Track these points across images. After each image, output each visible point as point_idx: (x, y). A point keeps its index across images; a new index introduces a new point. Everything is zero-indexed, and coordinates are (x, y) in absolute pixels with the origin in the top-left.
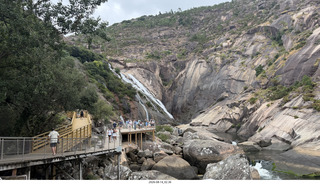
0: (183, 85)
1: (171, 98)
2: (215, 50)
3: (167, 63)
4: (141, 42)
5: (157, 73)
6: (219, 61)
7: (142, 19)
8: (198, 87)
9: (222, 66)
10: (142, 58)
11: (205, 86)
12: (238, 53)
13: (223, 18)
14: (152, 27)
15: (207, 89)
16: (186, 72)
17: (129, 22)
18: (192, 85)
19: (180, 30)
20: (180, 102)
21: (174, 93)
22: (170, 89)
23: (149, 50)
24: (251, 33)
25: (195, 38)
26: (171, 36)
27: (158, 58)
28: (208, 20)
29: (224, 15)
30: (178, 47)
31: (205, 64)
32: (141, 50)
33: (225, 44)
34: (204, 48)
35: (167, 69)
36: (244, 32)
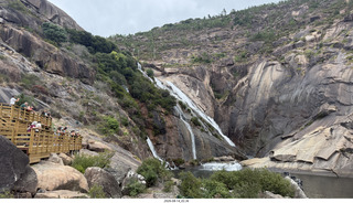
0: (245, 98)
1: (226, 117)
2: (294, 47)
3: (220, 68)
4: (185, 45)
5: (207, 80)
6: (303, 59)
8: (272, 99)
9: (310, 66)
10: (186, 62)
11: (283, 98)
12: (336, 46)
13: (296, 13)
14: (199, 28)
15: (288, 101)
16: (249, 80)
18: (261, 96)
19: (236, 30)
20: (241, 122)
21: (231, 109)
22: (226, 104)
23: (196, 53)
25: (259, 37)
26: (224, 37)
27: (208, 62)
29: (296, 10)
30: (236, 49)
31: (279, 66)
32: (185, 54)
33: (308, 38)
34: (275, 46)
35: (220, 75)
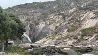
0: (37, 31)
1: (33, 35)
2: (48, 19)
3: (32, 22)
4: (24, 14)
5: (29, 26)
6: (48, 23)
7: (26, 4)
9: (49, 25)
10: (24, 20)
11: (43, 31)
12: (54, 21)
13: (54, 7)
14: (29, 8)
16: (39, 26)
17: (20, 5)
18: (40, 31)
19: (39, 10)
21: (34, 33)
23: (26, 18)
24: (59, 15)
25: (43, 14)
27: (29, 21)
28: (49, 7)
30: (37, 17)
31: (45, 24)
32: (24, 17)
33: (51, 18)
34: (46, 18)
35: (32, 25)
36: (58, 14)
